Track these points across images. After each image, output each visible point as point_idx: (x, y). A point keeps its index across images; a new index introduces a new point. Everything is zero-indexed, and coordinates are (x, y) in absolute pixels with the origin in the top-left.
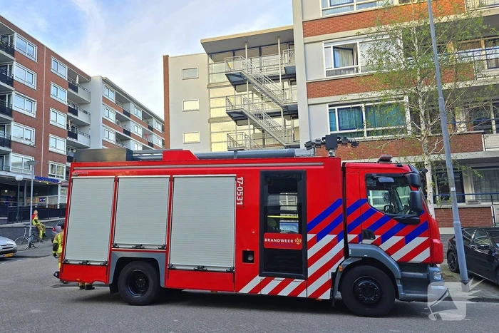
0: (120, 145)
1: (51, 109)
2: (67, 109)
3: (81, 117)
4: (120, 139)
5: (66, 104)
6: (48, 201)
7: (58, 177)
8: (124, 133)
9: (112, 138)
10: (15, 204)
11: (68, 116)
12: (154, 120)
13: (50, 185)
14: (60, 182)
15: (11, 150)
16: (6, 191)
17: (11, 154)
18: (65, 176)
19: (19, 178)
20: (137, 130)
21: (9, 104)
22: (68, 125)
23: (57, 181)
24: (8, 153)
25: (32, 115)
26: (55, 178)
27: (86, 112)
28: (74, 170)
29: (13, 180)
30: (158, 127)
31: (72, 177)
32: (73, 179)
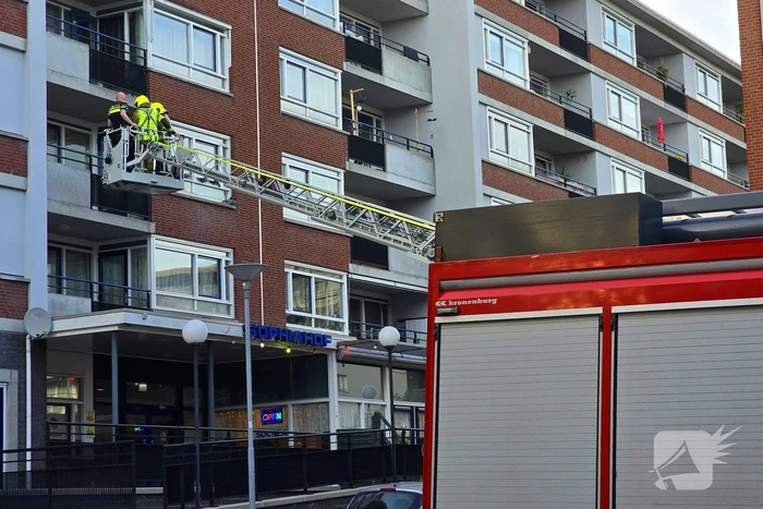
0: (553, 179)
1: (285, 55)
2: (341, 47)
3: (396, 74)
4: (551, 152)
5: (338, 27)
6: (292, 420)
7: (320, 323)
8: (568, 126)
9: (520, 153)
10: (175, 436)
11: (345, 75)
12: (688, 63)
13: (299, 360)
14: (332, 345)
15: (152, 227)
16: (143, 386)
17: (155, 242)
18: (345, 319)
19: (194, 331)
20: (619, 109)
21: (133, 50)
22: (346, 113)
23: (323, 339)
24: (141, 240)
25: (215, 85)
26: (312, 329)
27: (411, 54)
28: (442, 291)
29: (174, 339)
30: (707, 91)
31: (438, 320)
32: (440, 324)
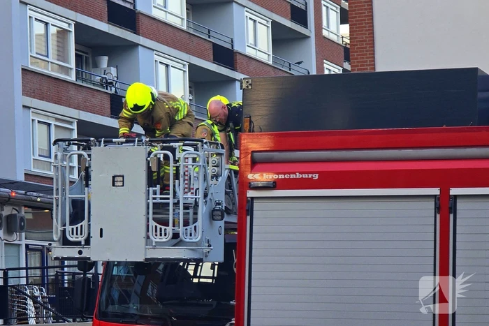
31: (250, 194)
32: (253, 198)
